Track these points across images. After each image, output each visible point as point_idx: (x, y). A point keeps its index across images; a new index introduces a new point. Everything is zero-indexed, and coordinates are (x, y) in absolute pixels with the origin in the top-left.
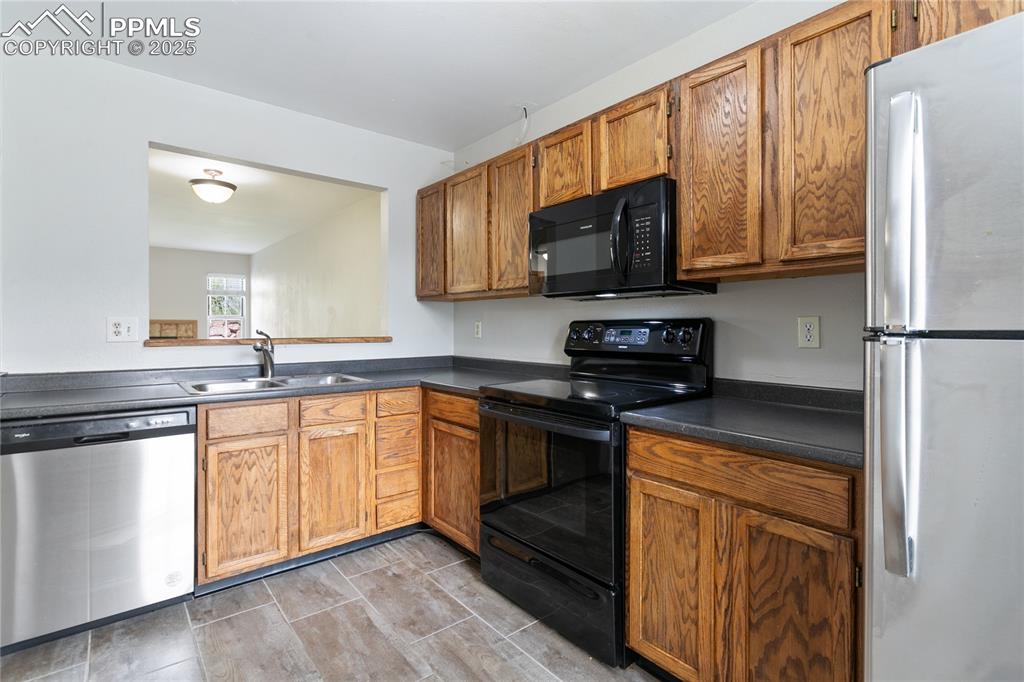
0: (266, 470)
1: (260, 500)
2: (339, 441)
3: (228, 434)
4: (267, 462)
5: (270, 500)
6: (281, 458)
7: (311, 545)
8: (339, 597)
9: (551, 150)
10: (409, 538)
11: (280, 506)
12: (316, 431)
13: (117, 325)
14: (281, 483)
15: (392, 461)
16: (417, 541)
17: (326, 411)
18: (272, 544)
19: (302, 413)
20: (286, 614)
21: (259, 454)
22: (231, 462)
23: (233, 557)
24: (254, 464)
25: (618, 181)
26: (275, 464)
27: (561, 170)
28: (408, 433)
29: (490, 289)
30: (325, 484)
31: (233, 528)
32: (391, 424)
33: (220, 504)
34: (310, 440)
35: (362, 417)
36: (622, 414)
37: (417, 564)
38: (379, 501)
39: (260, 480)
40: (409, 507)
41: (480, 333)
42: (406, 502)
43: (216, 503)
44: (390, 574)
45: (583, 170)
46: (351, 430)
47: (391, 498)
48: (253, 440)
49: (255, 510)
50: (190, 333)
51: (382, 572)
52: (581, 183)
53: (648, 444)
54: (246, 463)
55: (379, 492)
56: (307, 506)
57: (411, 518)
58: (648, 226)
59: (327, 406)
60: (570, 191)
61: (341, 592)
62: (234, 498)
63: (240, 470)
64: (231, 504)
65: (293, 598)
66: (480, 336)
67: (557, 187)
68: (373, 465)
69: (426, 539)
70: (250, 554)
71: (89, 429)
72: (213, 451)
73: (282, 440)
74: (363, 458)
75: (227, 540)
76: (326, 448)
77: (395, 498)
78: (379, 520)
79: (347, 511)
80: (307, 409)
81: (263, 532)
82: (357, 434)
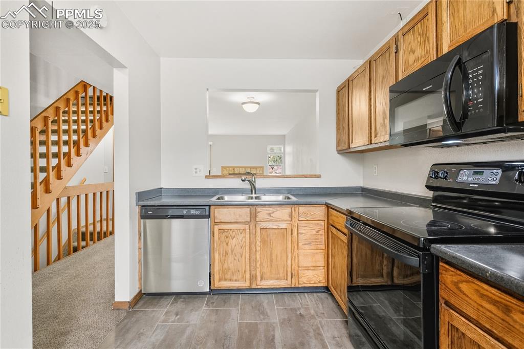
0: (240, 241)
1: (237, 255)
2: (276, 231)
3: (222, 221)
4: (241, 237)
5: (241, 257)
6: (246, 236)
7: (262, 284)
8: (267, 317)
9: (407, 36)
10: (319, 294)
11: (246, 260)
12: (264, 225)
13: (196, 169)
14: (246, 249)
15: (307, 247)
16: (323, 297)
17: (269, 214)
18: (243, 278)
19: (257, 214)
20: (240, 316)
21: (237, 233)
22: (224, 235)
23: (225, 280)
24: (235, 237)
25: (457, 42)
26: (244, 239)
27: (414, 49)
28: (318, 232)
29: (371, 144)
30: (269, 254)
31: (225, 266)
32: (306, 225)
33: (219, 254)
34: (261, 229)
35: (290, 219)
36: (433, 245)
37: (316, 312)
38: (300, 268)
39: (237, 245)
40: (318, 275)
41: (376, 172)
42: (316, 272)
43: (218, 252)
44: (298, 313)
45: (429, 43)
46: (283, 225)
47: (307, 268)
48: (233, 225)
49: (235, 259)
50: (261, 172)
51: (294, 310)
52: (428, 53)
53: (455, 279)
54: (231, 236)
55: (300, 264)
56: (259, 263)
57: (319, 282)
58: (481, 75)
59: (270, 212)
60: (420, 62)
61: (269, 314)
62: (226, 252)
63: (228, 239)
64: (224, 255)
65: (247, 310)
66: (376, 174)
67: (411, 62)
68: (296, 247)
69: (329, 298)
70: (233, 281)
71: (171, 212)
72: (216, 228)
73: (247, 227)
74: (290, 243)
75: (224, 271)
76: (270, 235)
77: (310, 268)
78: (300, 280)
79: (281, 271)
80: (259, 212)
81: (239, 271)
82: (286, 228)
